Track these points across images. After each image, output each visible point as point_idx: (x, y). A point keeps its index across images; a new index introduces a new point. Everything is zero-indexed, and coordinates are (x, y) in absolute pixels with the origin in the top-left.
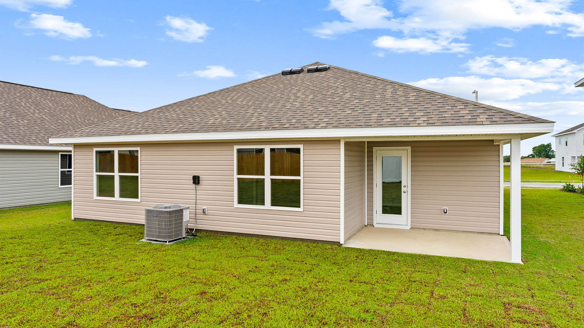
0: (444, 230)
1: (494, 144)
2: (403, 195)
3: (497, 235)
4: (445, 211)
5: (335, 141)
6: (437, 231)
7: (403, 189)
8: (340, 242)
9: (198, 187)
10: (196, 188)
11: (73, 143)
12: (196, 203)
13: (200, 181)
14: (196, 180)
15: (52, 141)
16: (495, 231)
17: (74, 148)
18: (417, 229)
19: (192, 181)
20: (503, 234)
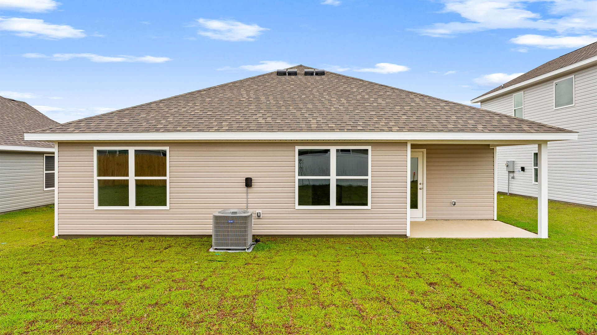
0: (452, 220)
1: (490, 148)
2: (419, 190)
3: (492, 220)
4: (454, 204)
5: (402, 144)
6: (446, 220)
7: (419, 186)
8: (406, 235)
9: (250, 190)
10: (247, 190)
11: (58, 141)
12: (247, 207)
13: (253, 184)
14: (249, 183)
15: (28, 137)
16: (491, 217)
17: (58, 146)
18: (431, 220)
19: (245, 183)
20: (496, 220)
